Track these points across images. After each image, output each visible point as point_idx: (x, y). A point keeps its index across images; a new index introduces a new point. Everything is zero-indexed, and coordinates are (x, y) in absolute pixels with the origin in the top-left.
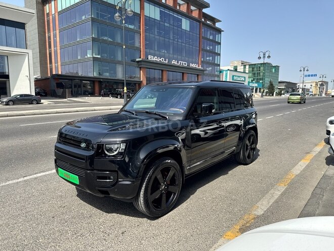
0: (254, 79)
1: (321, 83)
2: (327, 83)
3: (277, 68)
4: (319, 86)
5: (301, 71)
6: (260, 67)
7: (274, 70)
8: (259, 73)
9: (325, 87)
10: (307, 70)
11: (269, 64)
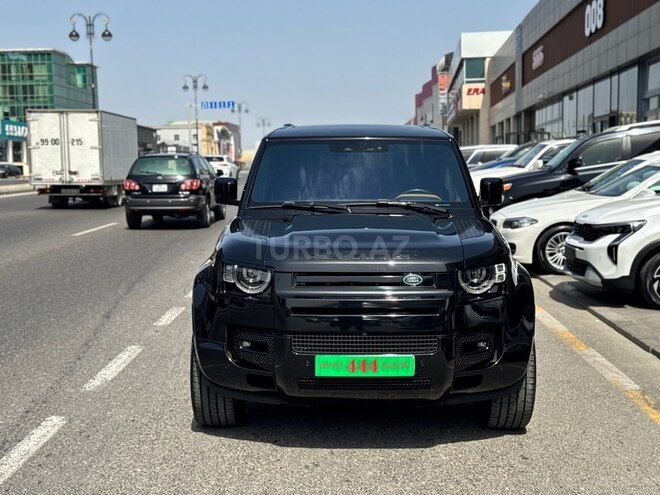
0: (12, 109)
1: (219, 128)
2: (235, 129)
3: (89, 71)
4: (216, 138)
5: (186, 88)
6: (30, 67)
7: (79, 79)
8: (31, 86)
9: (232, 142)
10: (205, 87)
11: (63, 56)
